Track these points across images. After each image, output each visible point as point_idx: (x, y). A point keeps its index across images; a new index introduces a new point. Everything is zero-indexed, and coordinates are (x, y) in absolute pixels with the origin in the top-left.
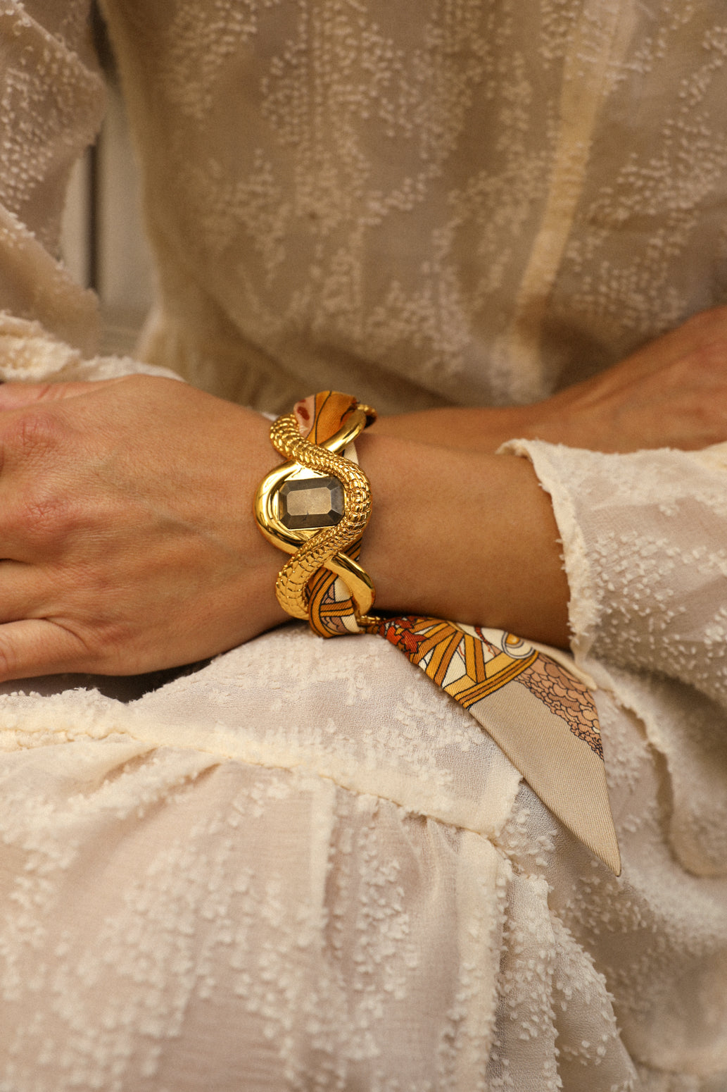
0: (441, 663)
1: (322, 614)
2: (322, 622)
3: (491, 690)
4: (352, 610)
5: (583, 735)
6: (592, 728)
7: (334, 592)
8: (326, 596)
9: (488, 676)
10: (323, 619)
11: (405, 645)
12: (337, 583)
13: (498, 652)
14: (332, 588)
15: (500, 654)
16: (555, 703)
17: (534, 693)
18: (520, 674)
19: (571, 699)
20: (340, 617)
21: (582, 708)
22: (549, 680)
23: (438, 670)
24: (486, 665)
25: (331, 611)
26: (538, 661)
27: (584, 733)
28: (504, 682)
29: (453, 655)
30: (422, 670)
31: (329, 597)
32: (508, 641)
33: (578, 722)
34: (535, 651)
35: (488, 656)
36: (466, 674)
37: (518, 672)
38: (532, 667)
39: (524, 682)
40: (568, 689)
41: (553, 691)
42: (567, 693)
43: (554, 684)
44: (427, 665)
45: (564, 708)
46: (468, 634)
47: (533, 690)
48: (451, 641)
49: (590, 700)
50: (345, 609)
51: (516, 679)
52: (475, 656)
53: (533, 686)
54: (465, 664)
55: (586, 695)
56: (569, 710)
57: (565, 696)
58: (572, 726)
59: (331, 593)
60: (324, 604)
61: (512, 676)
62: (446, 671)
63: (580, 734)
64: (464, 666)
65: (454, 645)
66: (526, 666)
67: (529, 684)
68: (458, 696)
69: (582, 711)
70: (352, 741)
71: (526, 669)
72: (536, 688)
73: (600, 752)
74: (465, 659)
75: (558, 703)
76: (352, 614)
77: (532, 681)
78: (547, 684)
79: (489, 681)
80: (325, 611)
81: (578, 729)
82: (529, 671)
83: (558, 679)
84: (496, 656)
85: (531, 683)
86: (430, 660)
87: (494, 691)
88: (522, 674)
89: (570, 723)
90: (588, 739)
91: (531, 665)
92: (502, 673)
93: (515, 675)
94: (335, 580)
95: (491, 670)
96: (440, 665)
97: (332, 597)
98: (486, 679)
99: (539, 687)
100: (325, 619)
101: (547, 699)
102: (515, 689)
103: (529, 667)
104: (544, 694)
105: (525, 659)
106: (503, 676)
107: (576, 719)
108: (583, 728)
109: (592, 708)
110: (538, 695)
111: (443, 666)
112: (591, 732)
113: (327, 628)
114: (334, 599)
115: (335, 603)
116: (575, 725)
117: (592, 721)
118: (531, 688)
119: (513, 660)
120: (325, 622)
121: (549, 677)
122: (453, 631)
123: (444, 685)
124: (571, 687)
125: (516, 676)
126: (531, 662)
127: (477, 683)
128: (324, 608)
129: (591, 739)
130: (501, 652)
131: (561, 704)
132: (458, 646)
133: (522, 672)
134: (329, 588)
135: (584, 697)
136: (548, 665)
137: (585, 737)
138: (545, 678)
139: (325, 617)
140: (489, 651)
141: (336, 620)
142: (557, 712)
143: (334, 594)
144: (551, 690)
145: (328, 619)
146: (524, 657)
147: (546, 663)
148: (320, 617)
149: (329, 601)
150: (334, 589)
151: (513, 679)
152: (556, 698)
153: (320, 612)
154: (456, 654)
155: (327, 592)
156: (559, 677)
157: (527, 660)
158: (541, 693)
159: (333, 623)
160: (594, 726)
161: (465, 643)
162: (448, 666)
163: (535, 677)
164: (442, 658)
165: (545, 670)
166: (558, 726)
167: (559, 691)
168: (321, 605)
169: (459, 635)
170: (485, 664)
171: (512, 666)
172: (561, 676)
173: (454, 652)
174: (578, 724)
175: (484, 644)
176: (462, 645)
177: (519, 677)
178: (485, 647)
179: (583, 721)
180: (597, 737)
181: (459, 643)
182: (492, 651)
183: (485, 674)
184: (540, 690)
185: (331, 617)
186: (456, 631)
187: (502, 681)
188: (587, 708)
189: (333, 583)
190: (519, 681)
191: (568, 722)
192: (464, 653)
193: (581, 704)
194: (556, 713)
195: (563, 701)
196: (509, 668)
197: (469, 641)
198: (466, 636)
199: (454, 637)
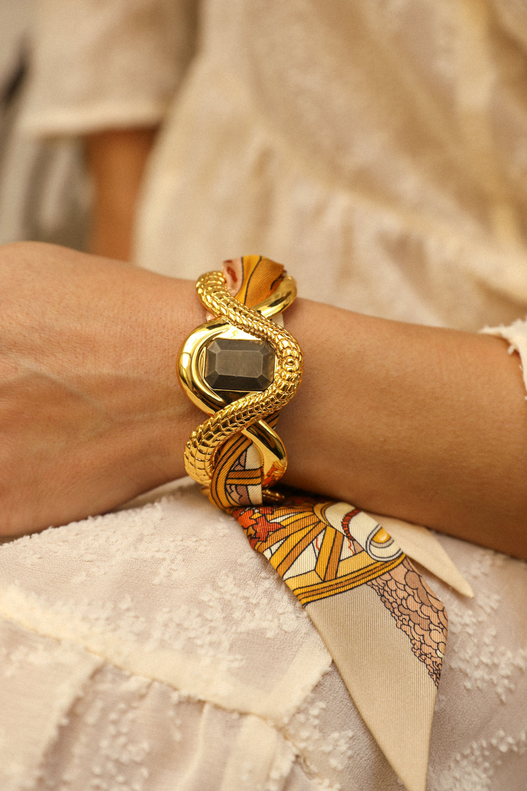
0: (289, 554)
1: (229, 481)
2: (226, 490)
3: (337, 591)
4: (259, 480)
5: (423, 657)
6: (436, 650)
7: (245, 459)
8: (237, 462)
9: (338, 575)
10: (228, 487)
11: (256, 531)
12: (250, 450)
13: (359, 549)
14: (244, 454)
15: (361, 552)
16: (404, 616)
17: (384, 602)
18: (375, 578)
19: (422, 616)
20: (246, 486)
21: (432, 627)
22: (405, 590)
23: (283, 561)
24: (341, 563)
25: (239, 478)
26: (401, 565)
27: (426, 655)
28: (356, 584)
29: (307, 547)
30: (266, 559)
31: (239, 464)
32: (374, 539)
33: (422, 641)
34: (402, 553)
35: (346, 552)
36: (315, 570)
37: (374, 576)
38: (391, 573)
39: (377, 588)
40: (422, 604)
41: (406, 603)
42: (420, 608)
43: (409, 595)
44: (272, 555)
45: (411, 624)
46: (332, 527)
47: (383, 599)
48: (309, 532)
49: (442, 619)
50: (253, 478)
51: (369, 583)
52: (332, 551)
53: (386, 594)
54: (317, 559)
55: (440, 614)
56: (417, 627)
57: (417, 611)
58: (414, 645)
59: (242, 461)
60: (234, 470)
61: (366, 580)
62: (293, 564)
63: (421, 655)
64: (315, 560)
65: (311, 536)
66: (385, 570)
67: (382, 591)
68: (297, 591)
69: (430, 630)
70: (142, 619)
71: (384, 574)
72: (388, 597)
73: (437, 678)
74: (319, 553)
75: (407, 618)
76: (259, 484)
77: (386, 588)
78: (402, 594)
79: (338, 581)
80: (232, 478)
81: (421, 649)
82: (387, 577)
83: (415, 591)
84: (355, 554)
85: (385, 590)
86: (277, 550)
87: (341, 593)
88: (378, 579)
89: (413, 642)
90: (428, 661)
91: (391, 570)
92: (356, 574)
93: (369, 578)
94: (248, 447)
95: (344, 569)
96: (287, 556)
97: (243, 464)
98: (336, 578)
99: (392, 596)
100: (230, 488)
101: (396, 610)
102: (366, 594)
103: (388, 572)
104: (395, 605)
105: (386, 562)
106: (356, 577)
107: (421, 637)
108: (426, 649)
109: (442, 629)
110: (388, 605)
111: (291, 558)
112: (434, 655)
113: (229, 498)
114: (244, 467)
115: (245, 470)
116: (418, 644)
117: (438, 643)
118: (382, 596)
119: (373, 561)
120: (229, 490)
121: (407, 587)
122: (317, 520)
123: (285, 577)
124: (427, 602)
125: (371, 580)
126: (393, 566)
127: (324, 581)
128: (232, 475)
129: (431, 663)
130: (364, 550)
131: (410, 619)
132: (316, 537)
133: (379, 576)
134: (241, 455)
135: (438, 616)
136: (410, 573)
137: (425, 659)
138: (401, 587)
139: (231, 485)
140: (349, 547)
141: (242, 490)
142: (403, 627)
143: (245, 461)
144: (404, 602)
145: (233, 487)
146: (386, 560)
147: (408, 570)
148: (225, 484)
149: (239, 468)
150: (246, 456)
151: (366, 583)
152: (407, 612)
153: (227, 478)
154: (311, 547)
155: (239, 458)
156: (417, 589)
157: (390, 563)
158: (391, 603)
159: (237, 493)
160: (438, 649)
161: (324, 536)
162: (297, 558)
163: (392, 584)
164: (292, 549)
165: (405, 578)
166: (400, 642)
167: (412, 604)
168: (230, 471)
169: (321, 526)
170: (340, 561)
171: (370, 568)
172: (420, 588)
173: (309, 545)
174: (422, 644)
175: (346, 539)
176: (320, 537)
177: (374, 582)
178: (346, 542)
179: (428, 641)
180: (439, 661)
181: (318, 535)
182: (352, 548)
183: (337, 572)
184: (391, 600)
185: (236, 486)
186: (320, 521)
187: (354, 582)
188: (437, 628)
189: (246, 450)
190: (372, 586)
191: (411, 640)
192: (319, 547)
193: (432, 623)
194: (401, 628)
195: (413, 616)
196: (366, 570)
197: (330, 533)
198: (329, 528)
199: (314, 528)
